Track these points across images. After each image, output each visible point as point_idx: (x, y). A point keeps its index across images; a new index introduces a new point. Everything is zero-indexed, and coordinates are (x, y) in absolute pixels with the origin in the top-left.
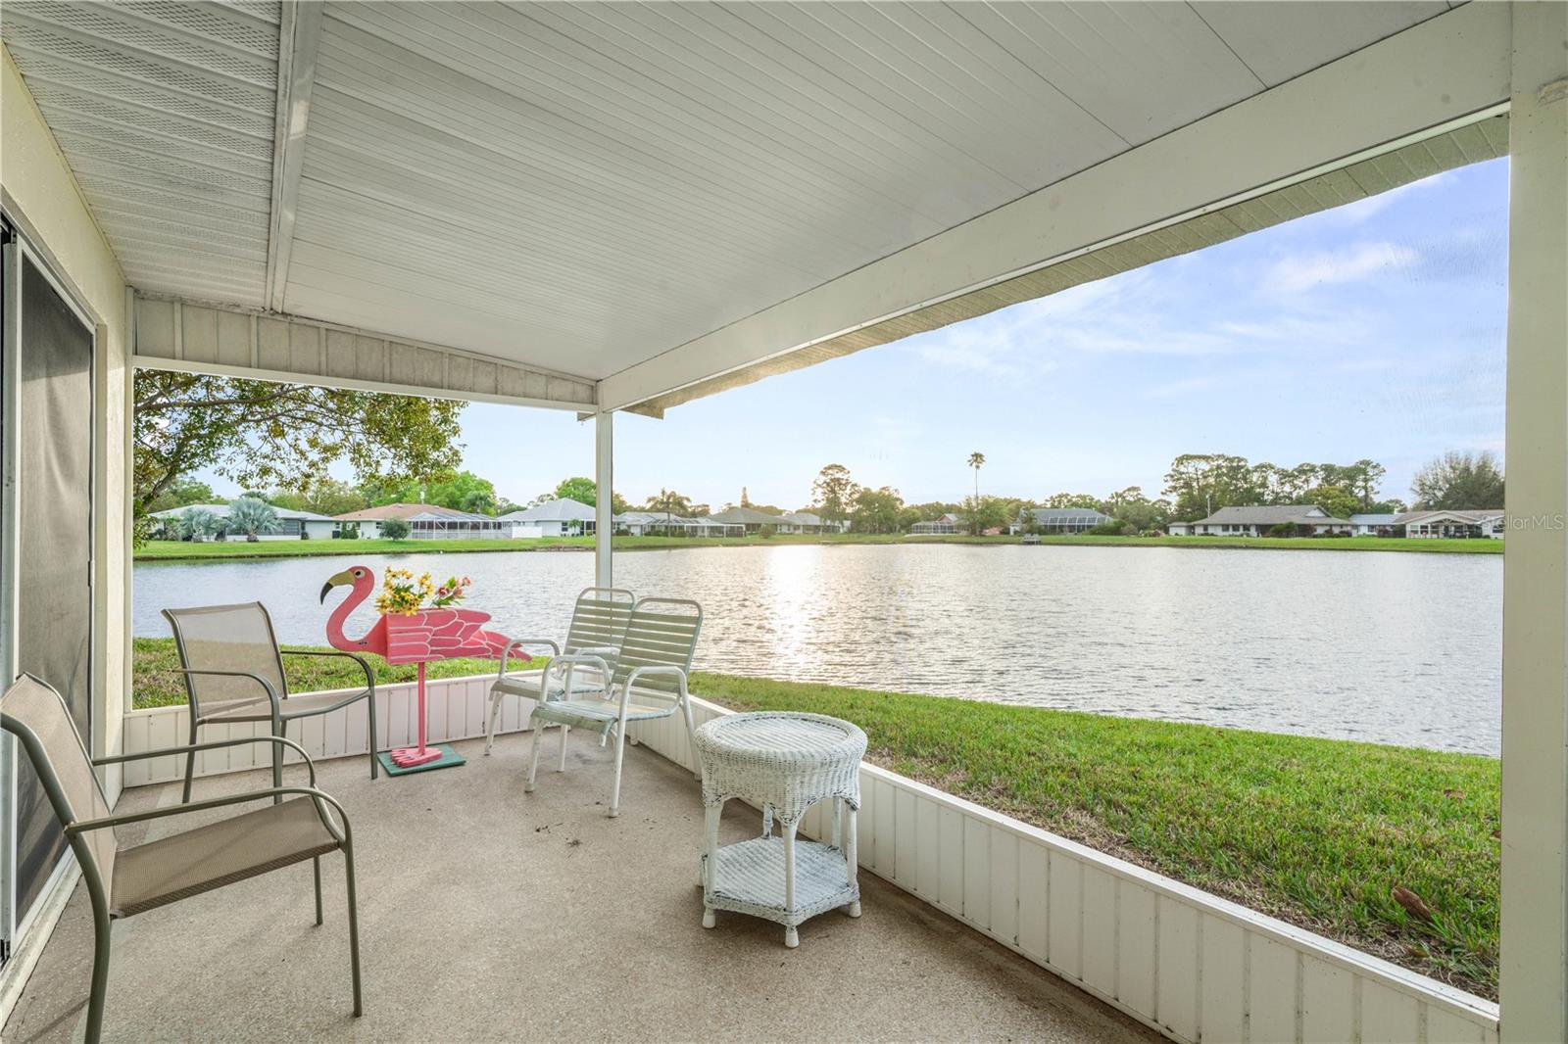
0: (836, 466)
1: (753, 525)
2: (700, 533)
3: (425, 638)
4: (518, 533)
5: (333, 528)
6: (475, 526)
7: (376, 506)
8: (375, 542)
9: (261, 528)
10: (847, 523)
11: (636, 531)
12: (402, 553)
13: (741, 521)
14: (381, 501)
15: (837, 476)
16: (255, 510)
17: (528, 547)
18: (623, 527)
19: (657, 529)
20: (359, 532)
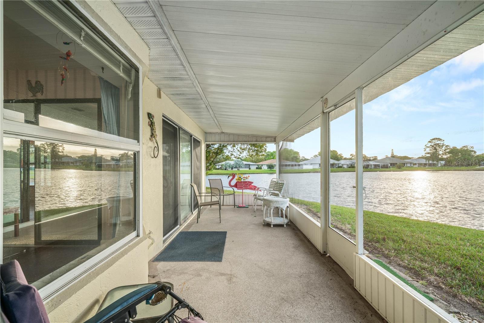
0: (437, 139)
1: (393, 163)
2: (370, 167)
3: (242, 186)
4: (305, 167)
5: (256, 166)
6: (292, 165)
7: (267, 160)
8: (266, 170)
9: (240, 167)
10: (443, 162)
11: (345, 166)
12: (273, 173)
13: (388, 162)
14: (269, 159)
15: (437, 142)
16: (239, 162)
17: (307, 172)
18: (340, 165)
19: (353, 165)
20: (262, 167)
